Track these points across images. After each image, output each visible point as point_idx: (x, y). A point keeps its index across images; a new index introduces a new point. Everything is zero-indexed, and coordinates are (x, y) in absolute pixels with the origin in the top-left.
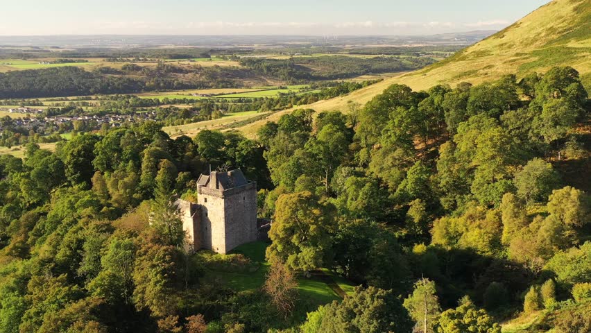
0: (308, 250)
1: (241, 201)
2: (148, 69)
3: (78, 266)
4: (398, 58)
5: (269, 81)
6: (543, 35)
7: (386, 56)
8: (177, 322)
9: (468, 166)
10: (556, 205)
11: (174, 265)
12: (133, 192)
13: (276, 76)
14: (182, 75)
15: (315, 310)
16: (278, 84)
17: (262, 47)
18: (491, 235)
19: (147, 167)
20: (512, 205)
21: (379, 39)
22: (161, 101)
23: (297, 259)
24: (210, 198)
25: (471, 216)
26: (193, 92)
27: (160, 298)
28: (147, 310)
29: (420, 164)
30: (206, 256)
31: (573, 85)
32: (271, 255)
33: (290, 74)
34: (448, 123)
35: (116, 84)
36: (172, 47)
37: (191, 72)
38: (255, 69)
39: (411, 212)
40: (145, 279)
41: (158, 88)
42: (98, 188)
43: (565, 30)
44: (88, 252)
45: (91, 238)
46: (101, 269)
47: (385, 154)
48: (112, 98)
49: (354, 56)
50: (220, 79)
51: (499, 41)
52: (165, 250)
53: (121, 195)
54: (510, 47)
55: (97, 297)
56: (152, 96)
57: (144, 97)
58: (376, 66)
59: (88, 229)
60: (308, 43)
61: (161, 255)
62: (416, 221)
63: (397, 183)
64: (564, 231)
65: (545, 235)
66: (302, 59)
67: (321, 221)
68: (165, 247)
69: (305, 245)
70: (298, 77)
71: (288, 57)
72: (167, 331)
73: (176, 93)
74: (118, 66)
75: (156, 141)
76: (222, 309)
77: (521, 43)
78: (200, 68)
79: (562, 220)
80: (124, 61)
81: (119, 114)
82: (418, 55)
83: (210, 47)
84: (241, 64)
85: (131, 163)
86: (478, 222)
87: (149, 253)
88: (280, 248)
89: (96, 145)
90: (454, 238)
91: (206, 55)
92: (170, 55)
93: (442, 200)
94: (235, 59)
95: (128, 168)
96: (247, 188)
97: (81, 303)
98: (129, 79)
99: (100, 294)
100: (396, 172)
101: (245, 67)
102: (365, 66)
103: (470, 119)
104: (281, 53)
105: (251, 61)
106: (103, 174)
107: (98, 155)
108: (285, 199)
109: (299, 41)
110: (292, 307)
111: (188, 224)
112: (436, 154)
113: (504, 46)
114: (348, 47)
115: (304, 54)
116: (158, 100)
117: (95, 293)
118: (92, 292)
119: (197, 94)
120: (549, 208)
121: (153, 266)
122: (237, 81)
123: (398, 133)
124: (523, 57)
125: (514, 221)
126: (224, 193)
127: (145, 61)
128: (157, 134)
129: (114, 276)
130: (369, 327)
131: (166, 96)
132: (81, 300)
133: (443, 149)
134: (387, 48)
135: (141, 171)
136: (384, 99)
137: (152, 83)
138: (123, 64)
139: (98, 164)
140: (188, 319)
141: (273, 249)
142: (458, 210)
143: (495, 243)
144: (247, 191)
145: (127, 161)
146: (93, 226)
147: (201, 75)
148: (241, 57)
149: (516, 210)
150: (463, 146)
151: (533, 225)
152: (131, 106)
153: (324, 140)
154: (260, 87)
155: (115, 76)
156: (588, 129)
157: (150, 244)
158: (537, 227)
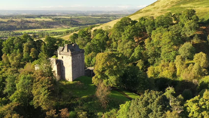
0: (113, 77)
1: (78, 58)
2: (17, 22)
3: (3, 89)
4: (109, 18)
5: (63, 26)
6: (170, 3)
7: (105, 17)
8: (55, 112)
9: (158, 46)
10: (197, 60)
11: (53, 86)
12: (20, 61)
13: (66, 24)
14: (30, 24)
15: (124, 103)
16: (67, 27)
17: (59, 14)
18: (173, 72)
19: (26, 51)
20: (180, 60)
21: (101, 12)
22: (23, 33)
23: (108, 81)
24: (64, 56)
25: (163, 65)
26: (35, 30)
27: (46, 101)
28: (39, 108)
29: (140, 46)
30: (64, 83)
31: (194, 16)
32: (95, 81)
33: (71, 23)
34: (148, 31)
35: (5, 27)
36: (26, 14)
37: (34, 22)
38: (58, 22)
39: (138, 65)
40: (39, 93)
41: (21, 28)
42: (5, 60)
43: (178, 2)
44: (9, 82)
45: (9, 76)
46: (16, 90)
47: (124, 43)
48: (4, 32)
49: (93, 17)
50: (45, 25)
51: (153, 7)
52: (48, 79)
53: (15, 63)
54: (158, 8)
55: (16, 103)
56: (19, 31)
57: (16, 32)
58: (101, 20)
59: (7, 72)
60: (76, 13)
61: (46, 81)
62: (140, 68)
63: (131, 54)
64: (202, 69)
65: (195, 71)
66: (75, 18)
67: (119, 64)
68: (48, 78)
69: (111, 75)
70: (74, 25)
71: (70, 18)
72: (51, 117)
73: (28, 30)
74: (6, 20)
75: (28, 41)
76: (74, 105)
77: (162, 7)
78: (37, 21)
79: (199, 65)
80: (8, 19)
81: (7, 38)
82: (116, 17)
83: (40, 14)
84: (52, 20)
85: (18, 50)
86: (166, 68)
87: (40, 80)
88: (99, 77)
89: (3, 43)
90: (156, 74)
91: (39, 17)
92: (25, 17)
93: (149, 60)
94: (50, 18)
95: (17, 52)
96: (81, 52)
97: (8, 106)
98: (10, 25)
99: (16, 101)
100: (129, 50)
101: (54, 21)
102: (98, 21)
103: (157, 29)
104: (67, 16)
105: (56, 19)
106: (6, 54)
107: (4, 47)
108: (102, 55)
109: (73, 12)
110: (108, 102)
111: (55, 68)
112: (143, 43)
113: (155, 8)
114: (90, 14)
115: (75, 16)
116: (22, 33)
117: (14, 101)
118: (12, 101)
119: (36, 31)
120: (194, 61)
121: (43, 87)
122: (52, 26)
123: (129, 35)
124: (164, 11)
125: (182, 66)
126: (72, 54)
127: (16, 18)
128: (28, 38)
129: (23, 92)
130: (157, 109)
131: (25, 31)
132: (7, 104)
133: (146, 41)
134: (105, 15)
135: (23, 53)
136: (121, 22)
137: (19, 27)
138: (7, 20)
139: (4, 51)
140: (60, 111)
141: (96, 78)
142: (157, 63)
143: (174, 75)
144: (81, 53)
145: (17, 49)
146: (10, 71)
147: (38, 24)
148: (52, 18)
149: (182, 62)
150: (155, 40)
151: (189, 68)
152: (11, 35)
153: (99, 39)
154: (60, 28)
155: (4, 24)
156: (200, 32)
157: (40, 77)
158: (191, 68)
